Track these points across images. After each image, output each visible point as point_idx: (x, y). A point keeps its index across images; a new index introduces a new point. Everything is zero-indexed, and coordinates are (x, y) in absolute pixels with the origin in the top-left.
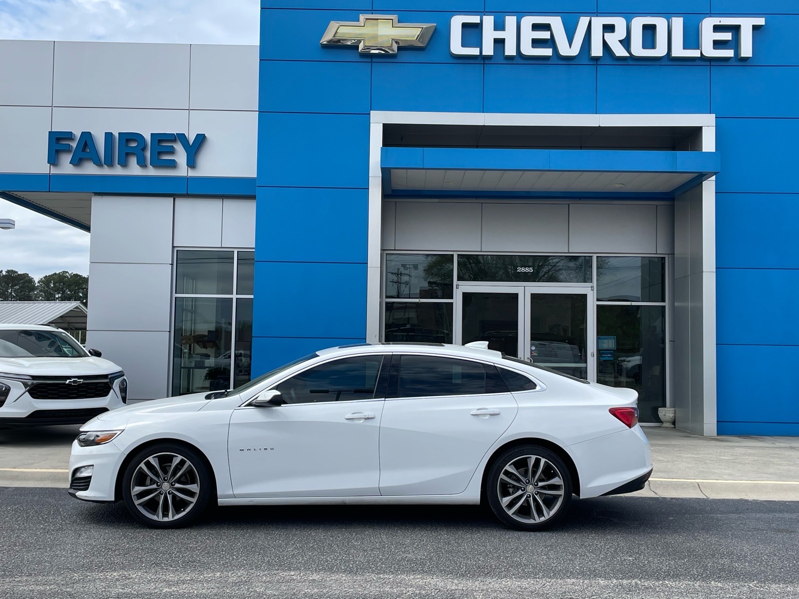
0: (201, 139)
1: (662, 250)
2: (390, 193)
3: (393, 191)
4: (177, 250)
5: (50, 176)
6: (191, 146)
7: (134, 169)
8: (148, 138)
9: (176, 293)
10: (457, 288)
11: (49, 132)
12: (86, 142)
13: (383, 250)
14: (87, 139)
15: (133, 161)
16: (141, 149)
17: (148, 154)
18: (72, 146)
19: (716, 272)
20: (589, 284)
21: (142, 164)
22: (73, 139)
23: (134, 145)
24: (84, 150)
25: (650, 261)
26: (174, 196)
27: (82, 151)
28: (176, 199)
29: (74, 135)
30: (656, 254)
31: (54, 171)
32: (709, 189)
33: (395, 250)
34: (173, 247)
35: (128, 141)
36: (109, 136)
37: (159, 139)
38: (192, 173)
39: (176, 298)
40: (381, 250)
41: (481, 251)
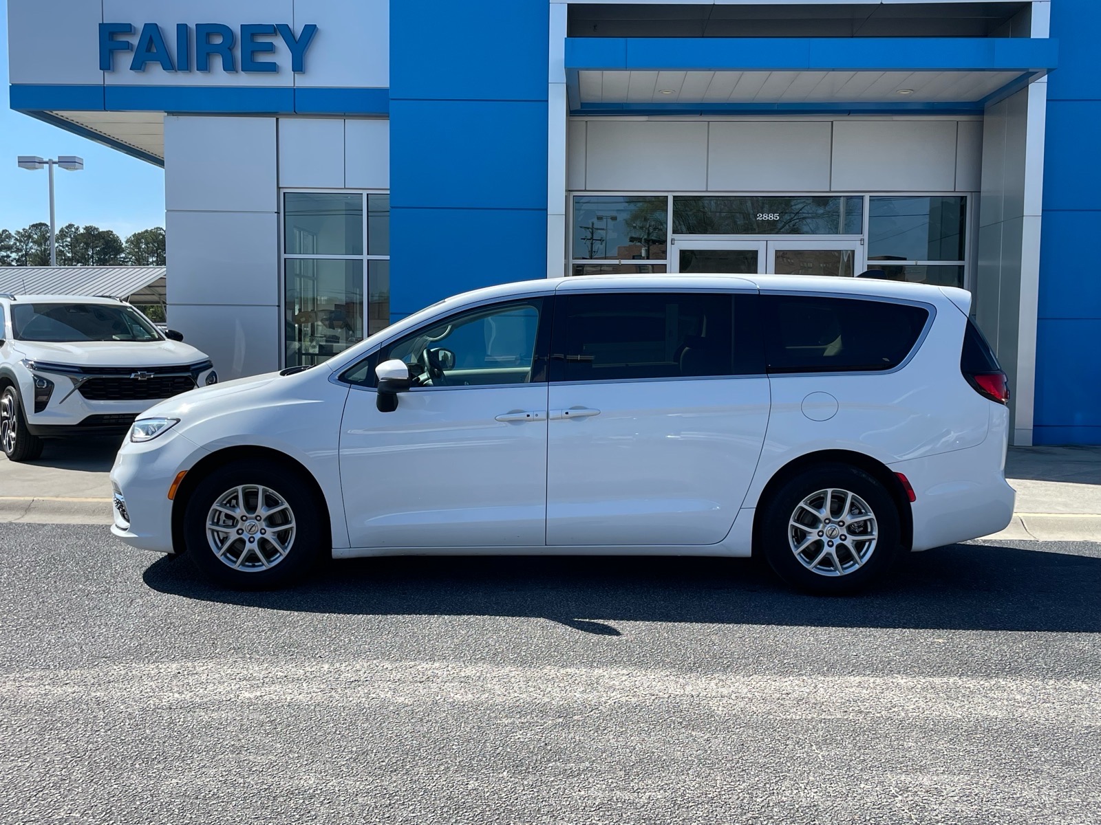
0: (311, 31)
1: (962, 187)
2: (579, 107)
3: (582, 104)
4: (284, 193)
5: (104, 89)
6: (297, 43)
7: (219, 77)
8: (237, 30)
9: (285, 253)
10: (672, 244)
11: (100, 24)
12: (151, 36)
13: (568, 191)
14: (152, 34)
15: (218, 62)
16: (229, 48)
17: (238, 53)
18: (132, 44)
19: (1042, 216)
20: (859, 237)
21: (229, 67)
22: (134, 34)
23: (218, 40)
24: (149, 50)
25: (942, 203)
26: (275, 114)
27: (146, 51)
28: (280, 119)
29: (135, 28)
30: (955, 191)
31: (111, 80)
32: (1037, 94)
33: (585, 191)
34: (279, 188)
35: (208, 35)
36: (182, 29)
37: (252, 31)
38: (300, 82)
39: (285, 259)
40: (566, 191)
41: (707, 191)
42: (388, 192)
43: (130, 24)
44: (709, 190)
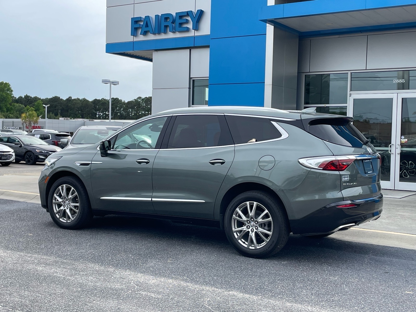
0: (201, 13)
4: (193, 80)
5: (133, 42)
7: (171, 35)
8: (174, 14)
10: (350, 96)
11: (131, 18)
12: (147, 22)
14: (147, 19)
18: (141, 25)
21: (172, 31)
22: (141, 21)
26: (190, 48)
27: (145, 27)
31: (136, 39)
33: (309, 72)
34: (190, 78)
35: (166, 18)
37: (180, 15)
38: (197, 34)
42: (208, 78)
43: (141, 17)
44: (367, 69)
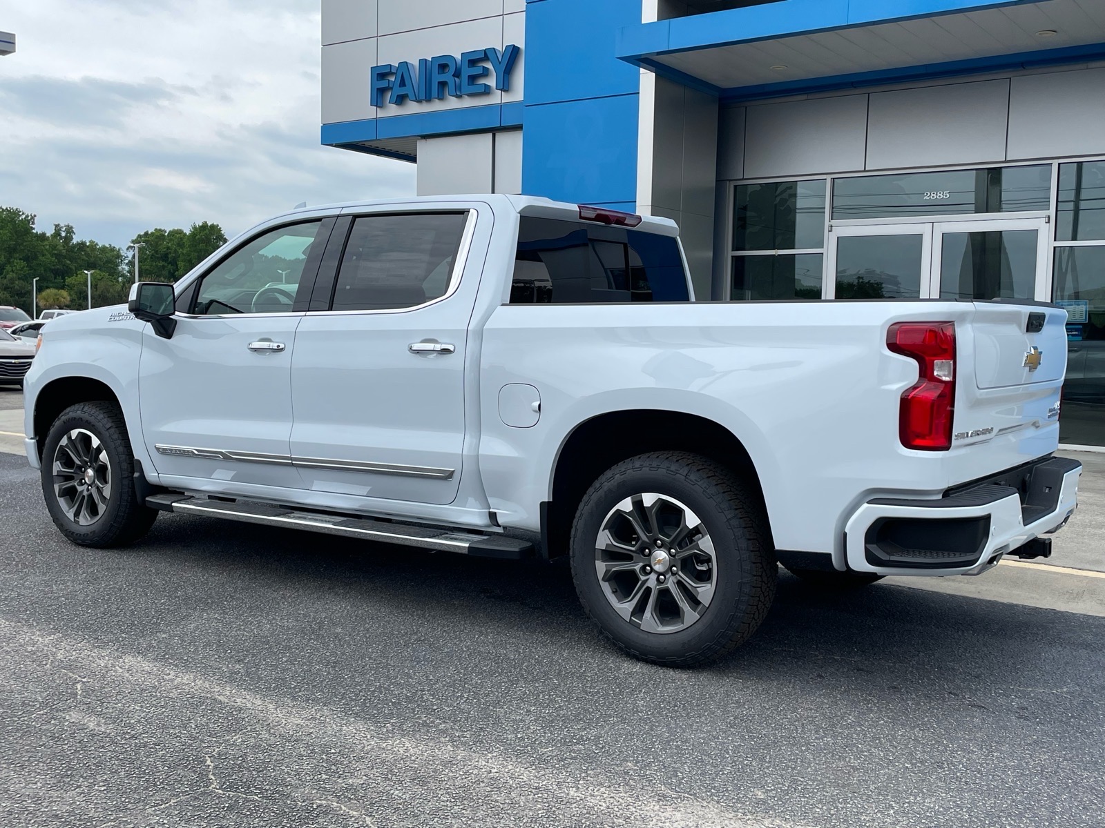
0: (514, 52)
5: (377, 120)
7: (452, 102)
8: (458, 57)
10: (829, 231)
11: (371, 68)
12: (402, 74)
13: (726, 181)
14: (404, 70)
16: (454, 75)
20: (1045, 213)
21: (458, 94)
22: (392, 73)
26: (493, 131)
27: (400, 86)
28: (496, 135)
29: (393, 67)
31: (382, 114)
33: (743, 179)
37: (470, 59)
38: (507, 98)
41: (865, 171)
44: (866, 169)
